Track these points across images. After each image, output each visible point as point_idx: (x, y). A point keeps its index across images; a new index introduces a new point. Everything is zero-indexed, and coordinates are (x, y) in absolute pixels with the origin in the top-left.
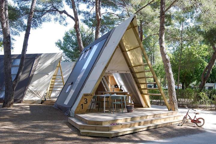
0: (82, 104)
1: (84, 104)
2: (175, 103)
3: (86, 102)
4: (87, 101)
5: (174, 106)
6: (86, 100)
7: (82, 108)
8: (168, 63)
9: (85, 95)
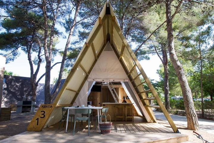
0: (38, 119)
1: (40, 119)
2: (193, 117)
3: (43, 116)
4: (45, 114)
5: (193, 121)
6: (43, 113)
7: (38, 124)
8: (180, 71)
9: (42, 106)
